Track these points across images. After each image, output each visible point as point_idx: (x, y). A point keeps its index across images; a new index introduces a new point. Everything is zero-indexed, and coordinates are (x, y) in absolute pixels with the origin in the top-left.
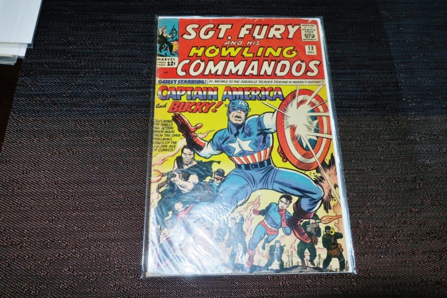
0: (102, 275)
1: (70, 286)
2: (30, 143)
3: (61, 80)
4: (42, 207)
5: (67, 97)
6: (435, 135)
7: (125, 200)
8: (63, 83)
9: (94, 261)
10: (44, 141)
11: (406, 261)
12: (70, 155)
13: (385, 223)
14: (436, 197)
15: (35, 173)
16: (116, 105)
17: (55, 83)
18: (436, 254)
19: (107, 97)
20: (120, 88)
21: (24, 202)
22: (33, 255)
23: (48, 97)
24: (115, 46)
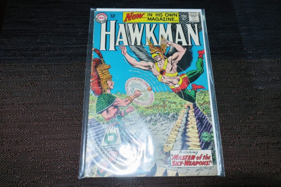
0: (53, 161)
1: (33, 168)
2: (7, 79)
3: (26, 40)
4: (15, 119)
5: (30, 50)
6: (265, 71)
7: (67, 115)
8: (28, 42)
9: (48, 153)
10: (16, 78)
11: (245, 150)
12: (33, 87)
13: (233, 127)
14: (265, 110)
15: (10, 98)
16: (62, 55)
17: (23, 42)
18: (265, 145)
19: (56, 50)
20: (64, 45)
21: (3, 116)
22: (9, 149)
23: (19, 51)
24: (61, 18)
